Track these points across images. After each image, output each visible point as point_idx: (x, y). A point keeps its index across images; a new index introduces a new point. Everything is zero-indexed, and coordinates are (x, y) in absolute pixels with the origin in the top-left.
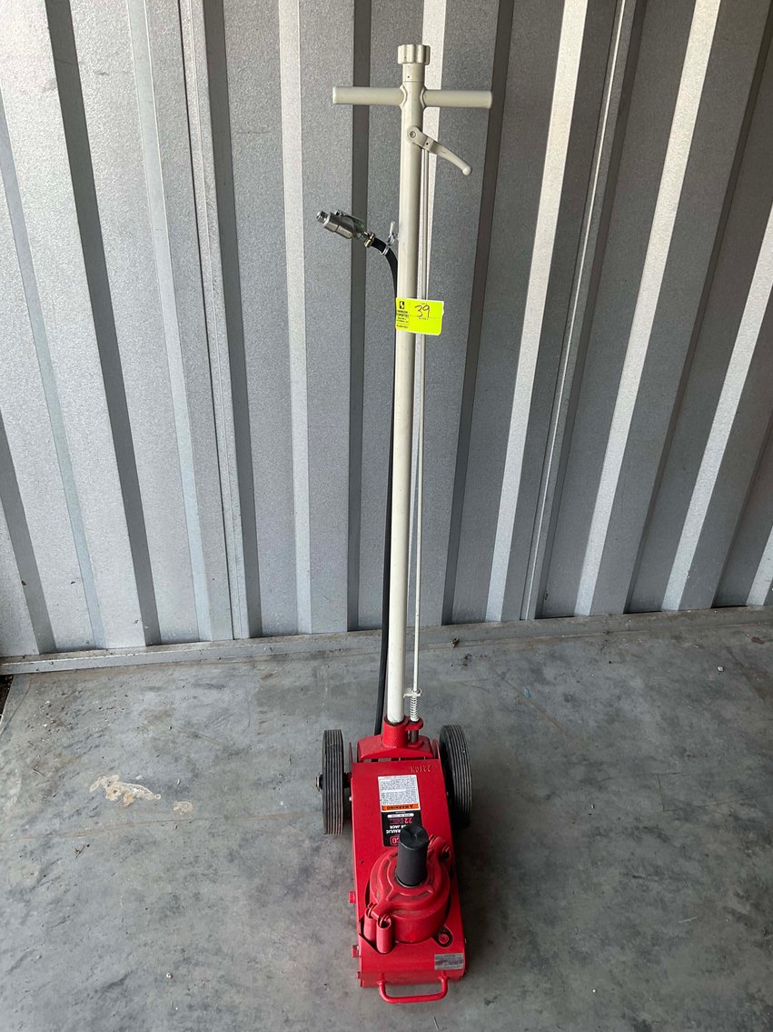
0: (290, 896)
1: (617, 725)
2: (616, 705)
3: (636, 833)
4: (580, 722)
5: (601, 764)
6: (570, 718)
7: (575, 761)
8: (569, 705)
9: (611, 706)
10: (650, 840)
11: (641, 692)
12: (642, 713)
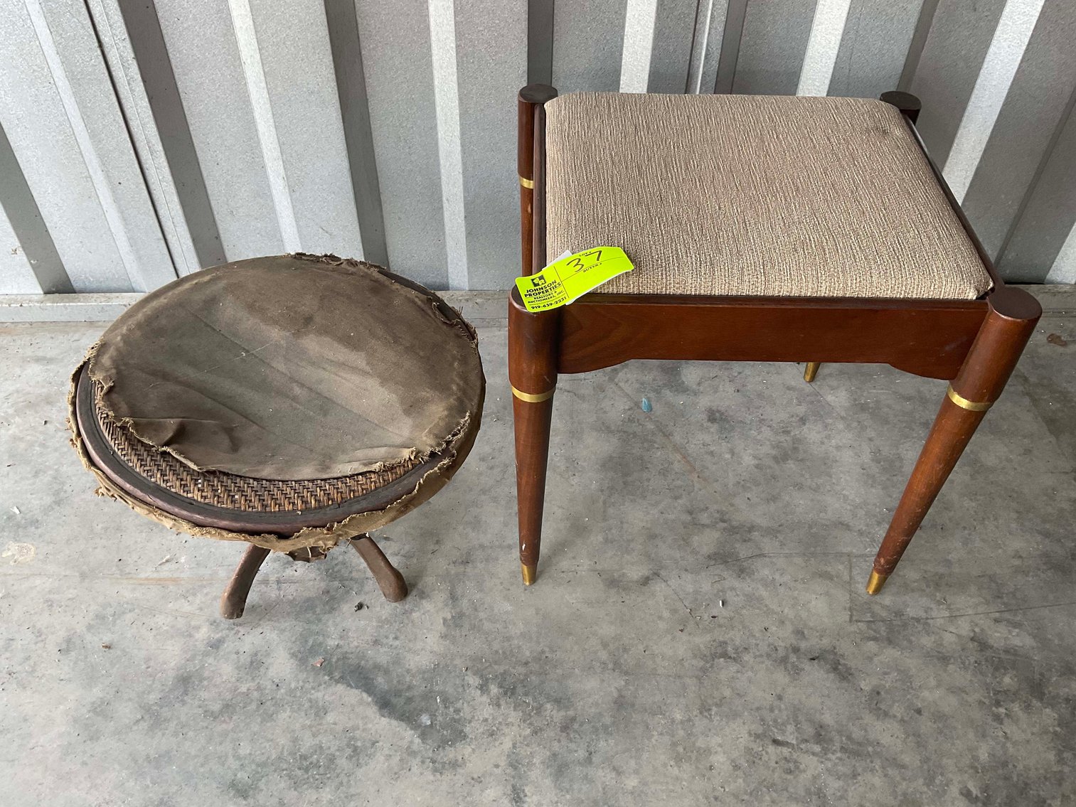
0: (144, 725)
1: (791, 465)
2: (796, 432)
3: (793, 658)
4: (728, 456)
5: (752, 529)
6: (712, 448)
7: (706, 521)
8: (714, 428)
9: (787, 432)
10: (817, 675)
11: (843, 414)
12: (838, 448)
